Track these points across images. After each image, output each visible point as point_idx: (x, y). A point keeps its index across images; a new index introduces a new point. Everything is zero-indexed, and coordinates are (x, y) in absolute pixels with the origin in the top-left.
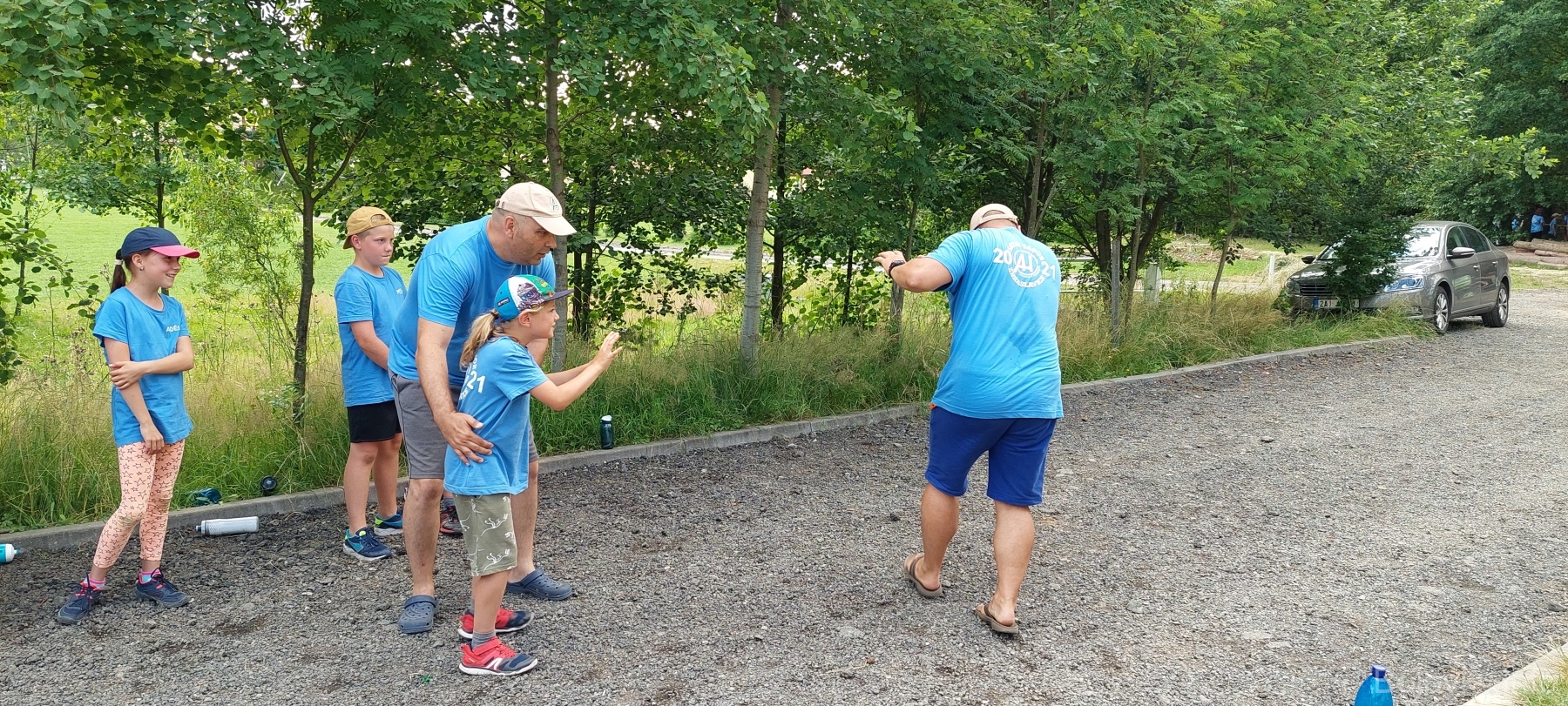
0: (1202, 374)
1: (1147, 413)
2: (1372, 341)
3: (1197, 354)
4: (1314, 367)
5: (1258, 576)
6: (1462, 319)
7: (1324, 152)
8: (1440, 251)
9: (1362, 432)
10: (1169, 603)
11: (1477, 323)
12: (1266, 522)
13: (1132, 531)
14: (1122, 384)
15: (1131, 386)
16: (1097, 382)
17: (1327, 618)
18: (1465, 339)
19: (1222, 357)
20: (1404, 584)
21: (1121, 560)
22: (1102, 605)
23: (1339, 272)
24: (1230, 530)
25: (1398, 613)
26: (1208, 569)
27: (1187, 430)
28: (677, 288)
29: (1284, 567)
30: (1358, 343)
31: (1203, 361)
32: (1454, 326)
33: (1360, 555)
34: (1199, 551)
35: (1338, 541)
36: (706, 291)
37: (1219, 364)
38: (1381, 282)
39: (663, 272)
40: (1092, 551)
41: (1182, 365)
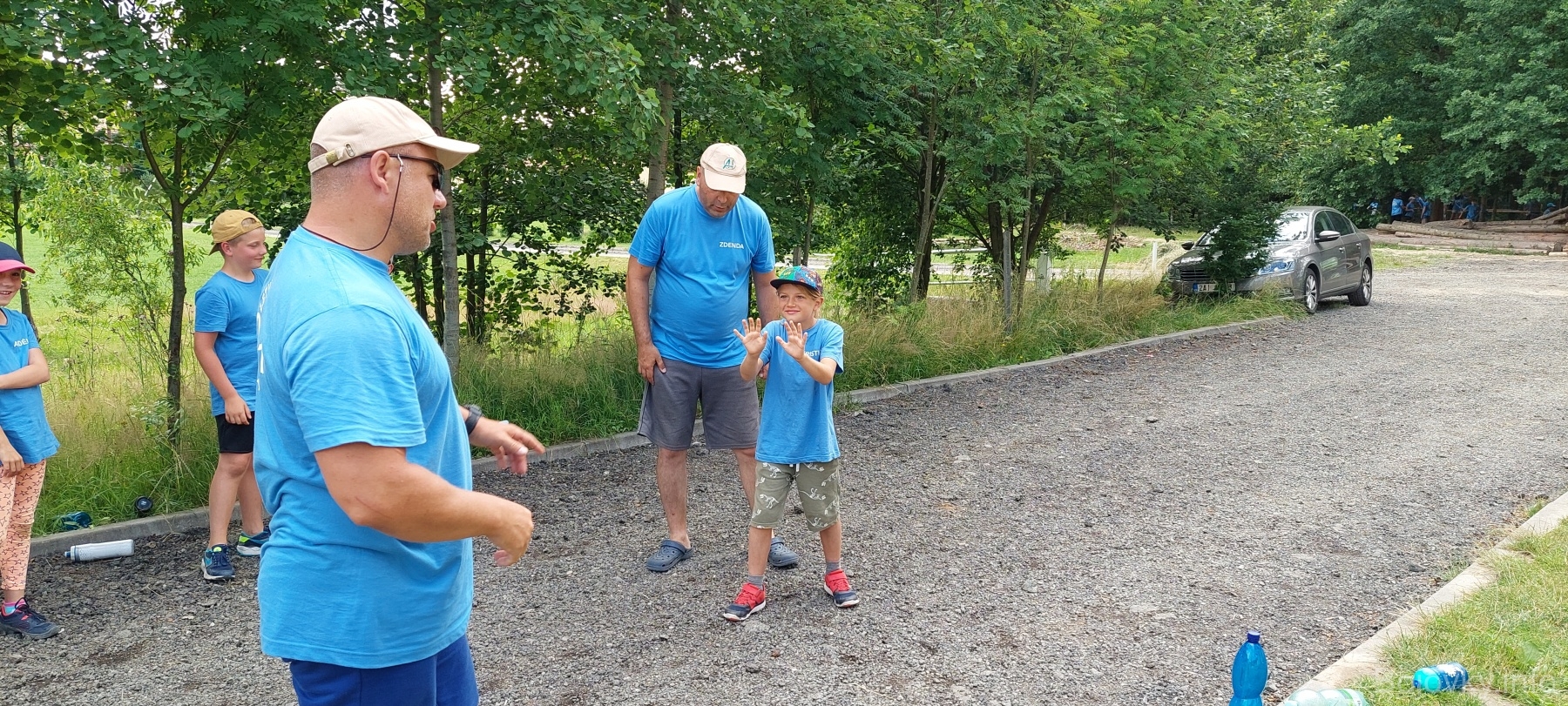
0: (1091, 359)
1: (1039, 398)
2: (1247, 322)
3: (1086, 340)
4: (1195, 348)
5: (1145, 551)
6: (1331, 298)
7: (1199, 143)
8: (1309, 235)
9: (1239, 410)
10: (1062, 581)
11: (1344, 303)
12: (1151, 500)
13: (1027, 513)
14: (1016, 371)
15: (1024, 372)
16: (992, 370)
17: (1209, 589)
18: (1334, 318)
19: (1109, 342)
20: (1280, 552)
21: (1016, 542)
22: (1000, 586)
23: (1216, 257)
24: (1119, 508)
25: (1274, 581)
26: (1098, 547)
27: (1077, 413)
28: (575, 287)
29: (1168, 541)
30: (1235, 324)
31: (1092, 346)
32: (1323, 305)
33: (1238, 527)
34: (1090, 530)
35: (1218, 514)
36: (605, 290)
37: (1106, 349)
38: (1255, 266)
39: (559, 272)
40: (989, 535)
41: (1072, 351)
